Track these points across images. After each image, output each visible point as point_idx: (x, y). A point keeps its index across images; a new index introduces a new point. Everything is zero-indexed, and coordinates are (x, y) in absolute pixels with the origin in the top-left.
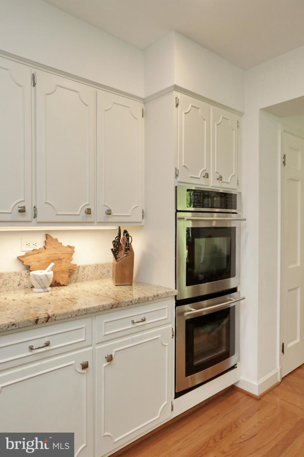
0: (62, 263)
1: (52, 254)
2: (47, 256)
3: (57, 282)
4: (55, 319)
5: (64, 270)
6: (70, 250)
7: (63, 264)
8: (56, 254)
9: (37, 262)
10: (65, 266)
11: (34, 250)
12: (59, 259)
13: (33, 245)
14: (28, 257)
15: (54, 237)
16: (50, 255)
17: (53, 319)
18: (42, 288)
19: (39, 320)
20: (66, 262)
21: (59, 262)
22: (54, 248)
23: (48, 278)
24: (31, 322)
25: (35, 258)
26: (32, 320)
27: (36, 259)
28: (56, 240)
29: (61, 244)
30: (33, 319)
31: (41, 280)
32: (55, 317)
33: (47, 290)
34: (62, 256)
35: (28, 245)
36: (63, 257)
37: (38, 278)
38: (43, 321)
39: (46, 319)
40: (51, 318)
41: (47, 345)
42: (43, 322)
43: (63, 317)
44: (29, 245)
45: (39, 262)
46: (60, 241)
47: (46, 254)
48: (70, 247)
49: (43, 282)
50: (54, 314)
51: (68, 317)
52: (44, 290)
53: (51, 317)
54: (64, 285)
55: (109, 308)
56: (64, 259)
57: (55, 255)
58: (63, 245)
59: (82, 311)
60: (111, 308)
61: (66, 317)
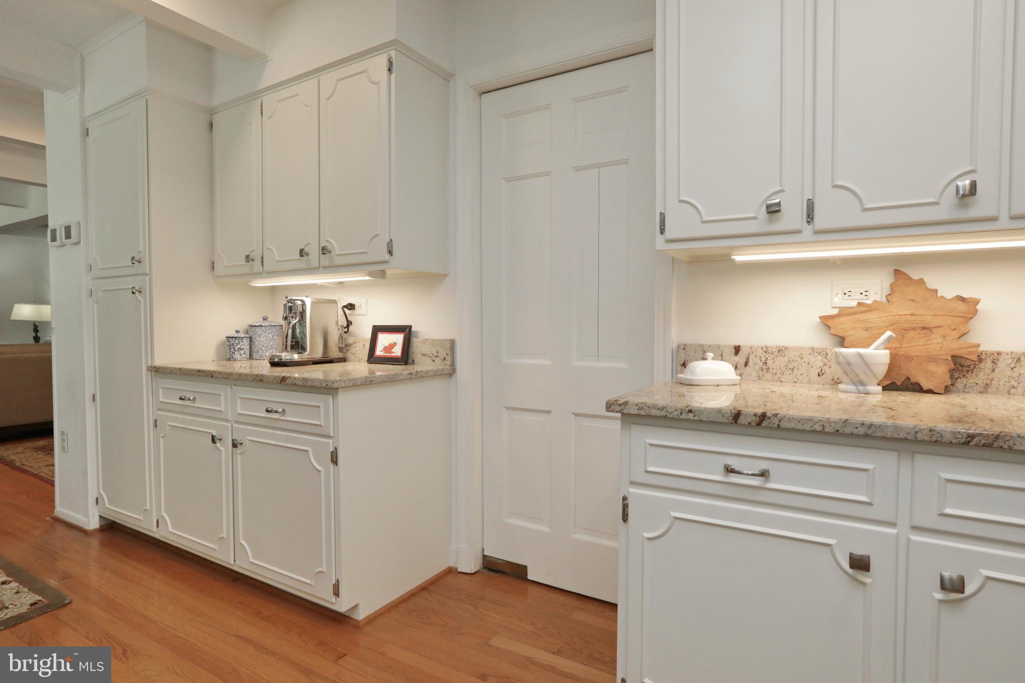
0: (933, 336)
1: (906, 315)
2: (889, 318)
3: (913, 380)
4: (778, 425)
5: (936, 355)
6: (962, 307)
7: (935, 341)
8: (916, 315)
9: (862, 329)
10: (940, 346)
11: (860, 304)
12: (924, 328)
13: (858, 293)
14: (842, 319)
15: (915, 276)
16: (897, 317)
17: (774, 424)
18: (854, 384)
19: (742, 417)
20: (944, 337)
21: (922, 336)
22: (913, 300)
23: (865, 362)
24: (723, 416)
25: (859, 321)
26: (727, 413)
27: (862, 324)
28: (921, 281)
29: (936, 291)
30: (729, 411)
31: (849, 364)
32: (780, 421)
33: (866, 390)
34: (931, 321)
35: (848, 294)
36: (937, 324)
37: (842, 360)
38: (749, 420)
39: (758, 418)
40: (768, 420)
41: (764, 474)
42: (749, 423)
43: (800, 427)
44: (850, 294)
45: (866, 330)
46: (931, 285)
47: (888, 314)
48: (963, 299)
49: (853, 370)
50: (777, 414)
51: (813, 428)
52: (858, 390)
53: (769, 418)
54: (930, 391)
55: (954, 441)
56: (940, 330)
57: (914, 318)
58: (939, 294)
59: (856, 426)
60: (962, 441)
61: (808, 429)
